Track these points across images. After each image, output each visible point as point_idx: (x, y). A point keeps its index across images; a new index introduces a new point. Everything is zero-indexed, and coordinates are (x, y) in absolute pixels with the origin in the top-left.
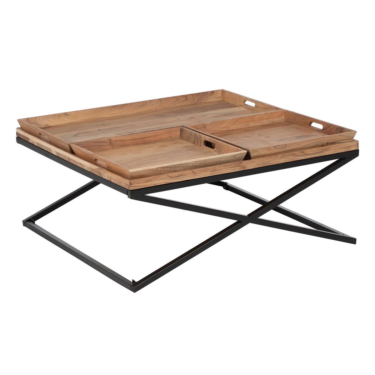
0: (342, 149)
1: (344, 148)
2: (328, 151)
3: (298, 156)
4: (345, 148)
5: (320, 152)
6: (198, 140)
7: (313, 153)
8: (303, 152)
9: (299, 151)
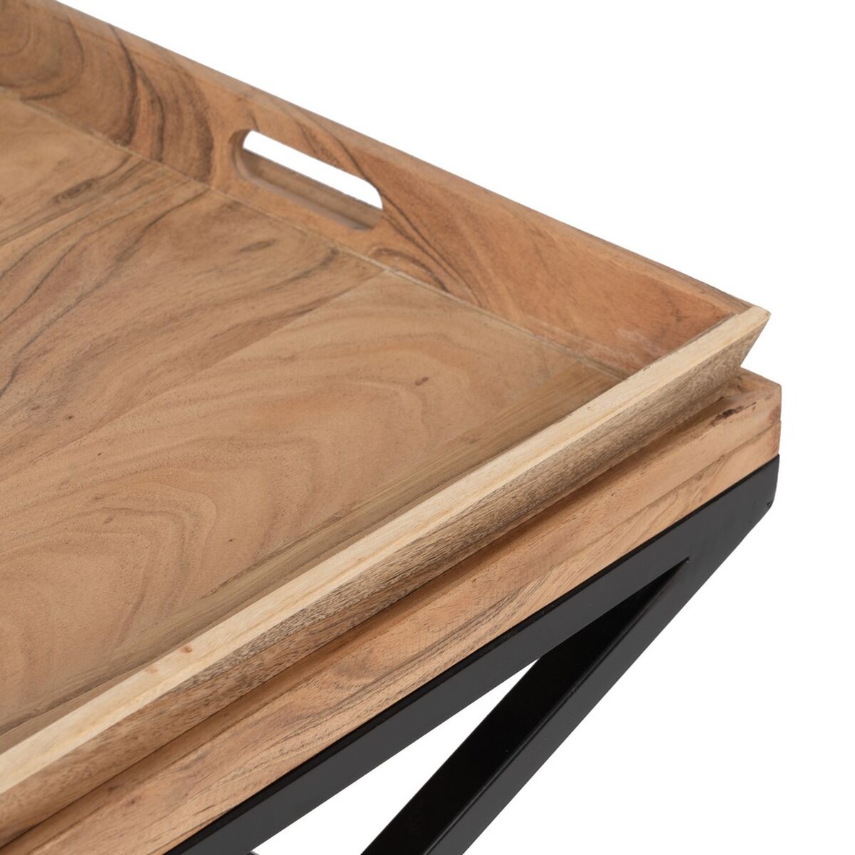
0: (663, 506)
1: (675, 490)
2: (555, 572)
3: (315, 717)
4: (682, 491)
5: (497, 607)
6: (171, 118)
7: (443, 634)
8: (362, 668)
9: (328, 675)
